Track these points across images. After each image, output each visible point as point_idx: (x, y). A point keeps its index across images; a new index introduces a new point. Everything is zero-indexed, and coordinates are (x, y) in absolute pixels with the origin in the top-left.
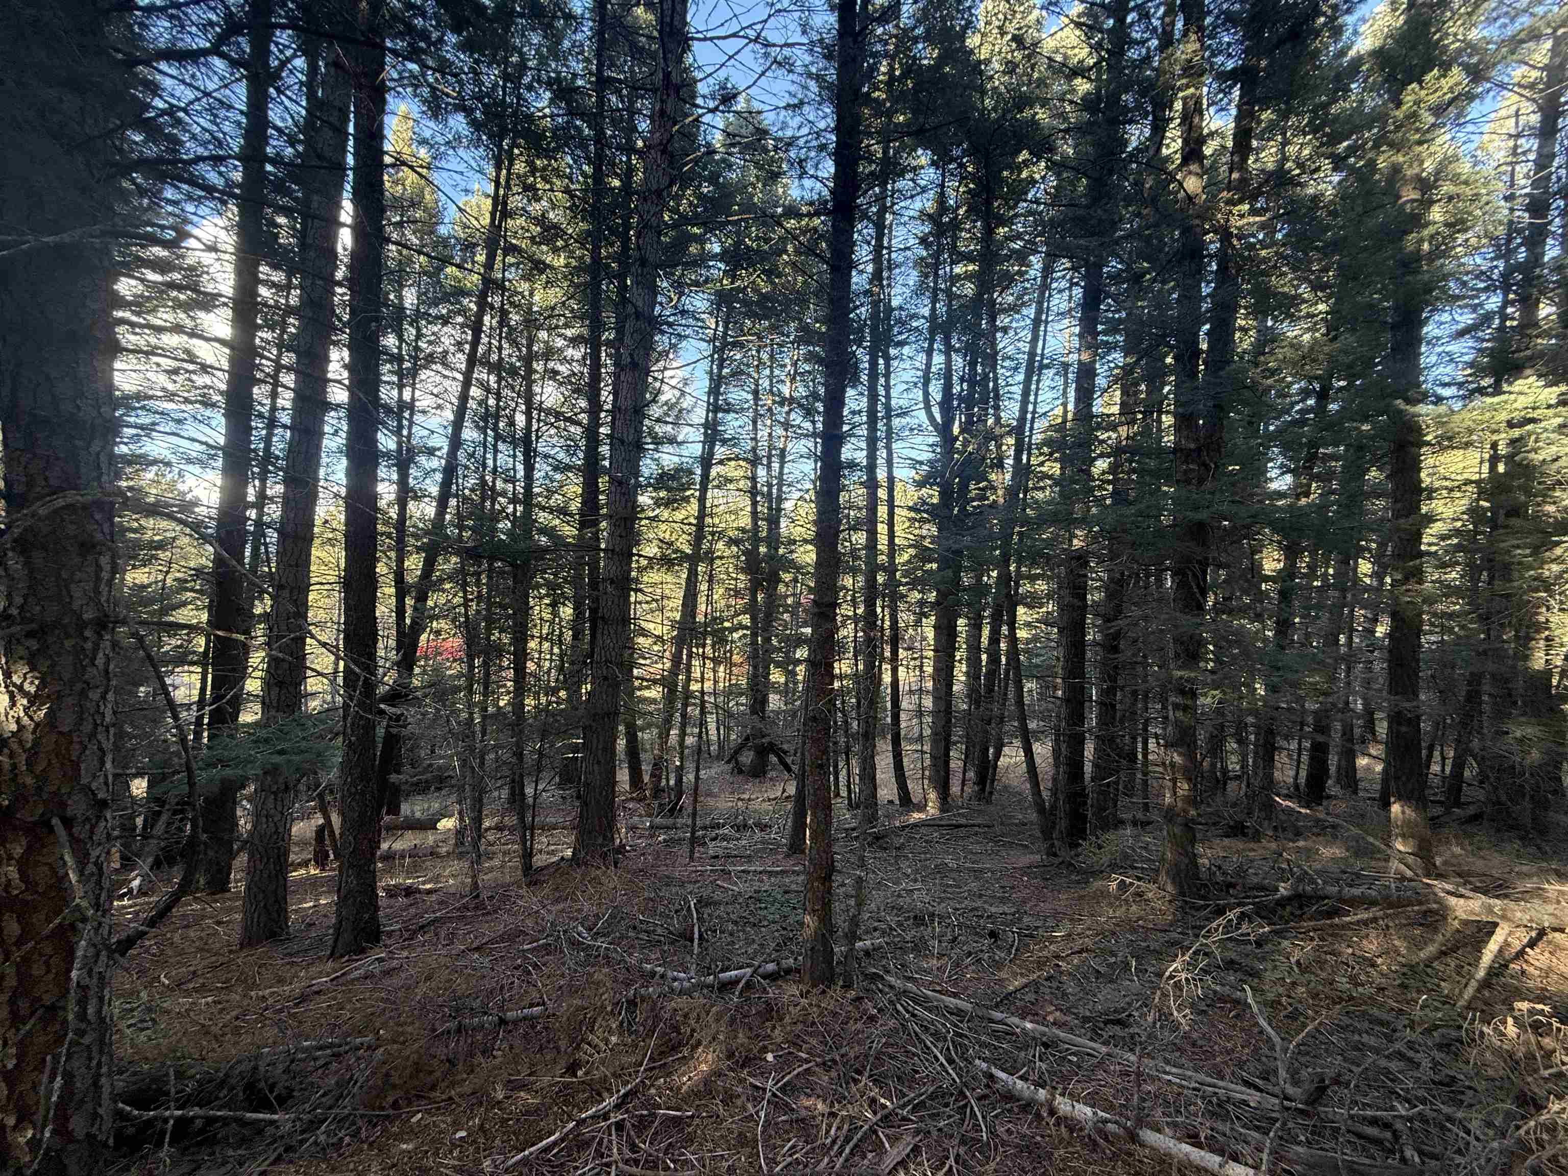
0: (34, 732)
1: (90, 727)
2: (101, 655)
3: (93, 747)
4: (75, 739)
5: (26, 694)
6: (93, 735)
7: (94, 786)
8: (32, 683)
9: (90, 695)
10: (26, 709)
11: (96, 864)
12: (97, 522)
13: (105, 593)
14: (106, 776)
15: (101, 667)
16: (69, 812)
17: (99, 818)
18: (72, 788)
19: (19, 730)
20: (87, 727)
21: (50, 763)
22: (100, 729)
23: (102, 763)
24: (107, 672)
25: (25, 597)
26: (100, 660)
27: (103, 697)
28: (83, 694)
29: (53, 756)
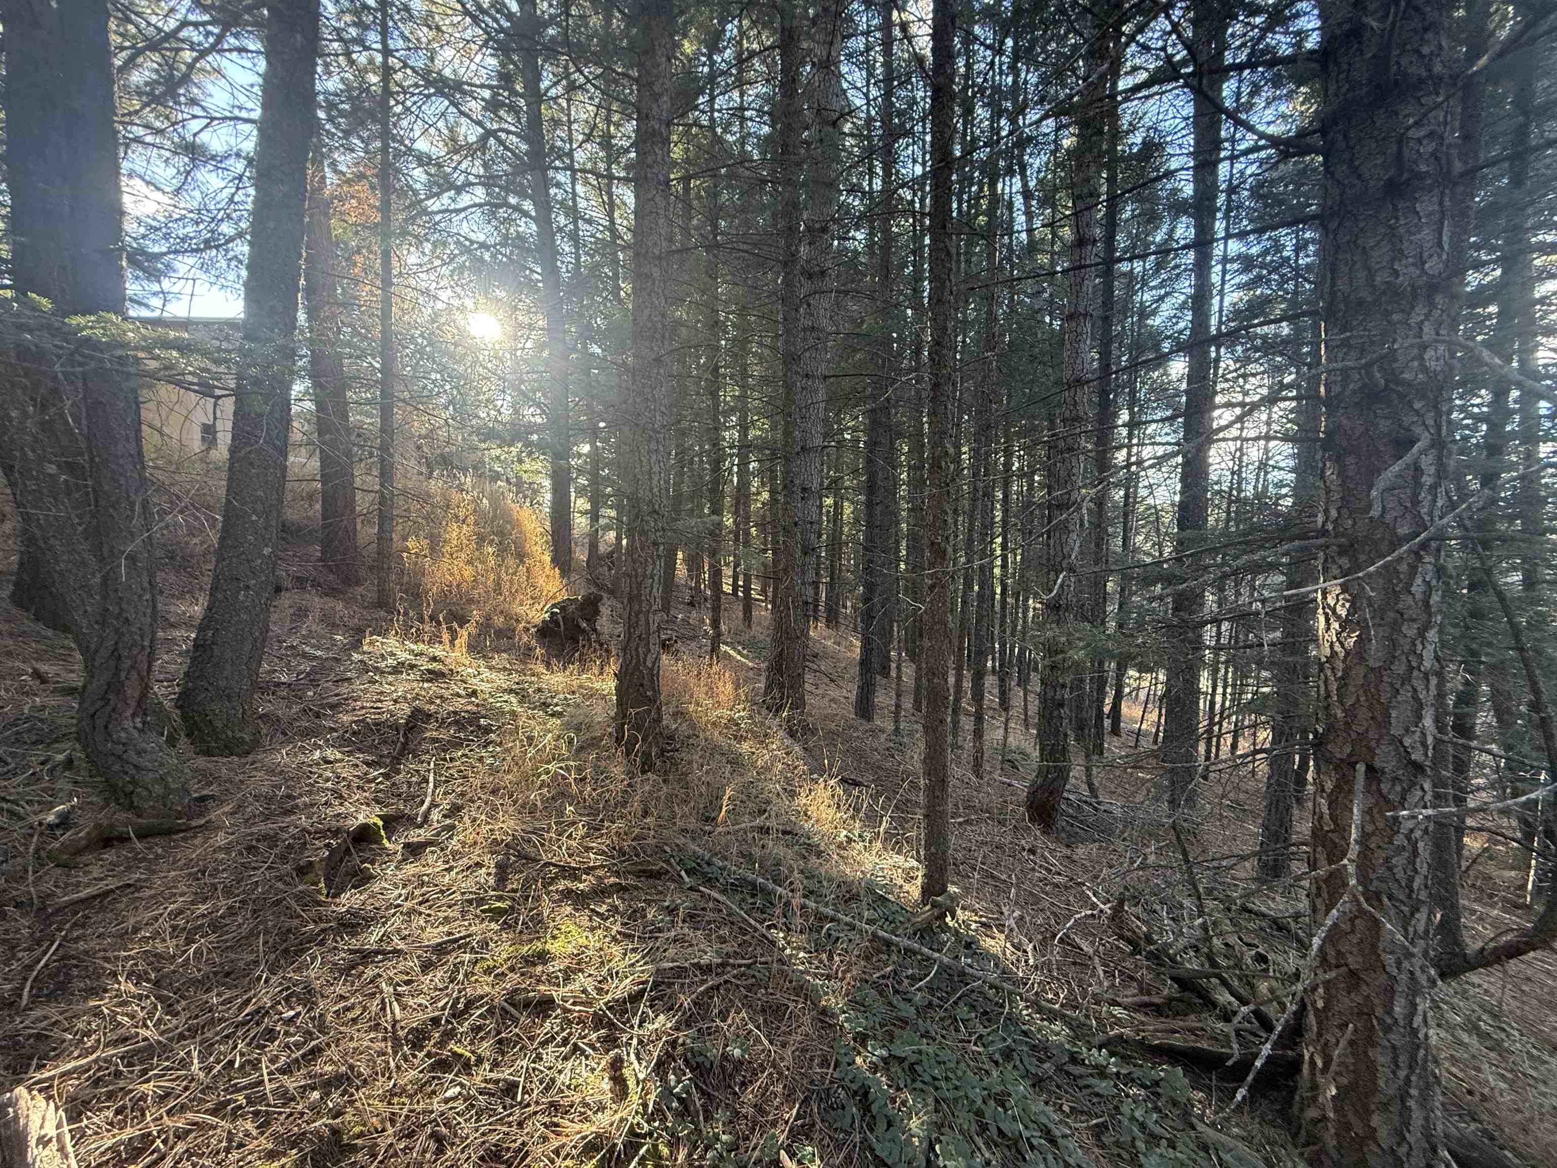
0: (1344, 661)
1: (1404, 667)
2: (1419, 581)
3: (1405, 694)
4: (1385, 678)
5: (1338, 617)
6: (1406, 679)
7: (1407, 742)
8: (1343, 606)
9: (1404, 629)
10: (1338, 634)
11: (1408, 837)
12: (1417, 412)
13: (1426, 503)
14: (1424, 735)
15: (1419, 596)
16: (1377, 764)
17: (1413, 784)
18: (1381, 737)
19: (1332, 656)
20: (1400, 668)
21: (1358, 700)
22: (1415, 673)
23: (1420, 718)
24: (1427, 605)
25: (1339, 510)
26: (1418, 587)
27: (1422, 633)
28: (1395, 627)
29: (1361, 692)
